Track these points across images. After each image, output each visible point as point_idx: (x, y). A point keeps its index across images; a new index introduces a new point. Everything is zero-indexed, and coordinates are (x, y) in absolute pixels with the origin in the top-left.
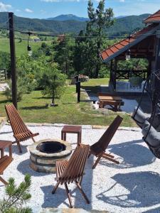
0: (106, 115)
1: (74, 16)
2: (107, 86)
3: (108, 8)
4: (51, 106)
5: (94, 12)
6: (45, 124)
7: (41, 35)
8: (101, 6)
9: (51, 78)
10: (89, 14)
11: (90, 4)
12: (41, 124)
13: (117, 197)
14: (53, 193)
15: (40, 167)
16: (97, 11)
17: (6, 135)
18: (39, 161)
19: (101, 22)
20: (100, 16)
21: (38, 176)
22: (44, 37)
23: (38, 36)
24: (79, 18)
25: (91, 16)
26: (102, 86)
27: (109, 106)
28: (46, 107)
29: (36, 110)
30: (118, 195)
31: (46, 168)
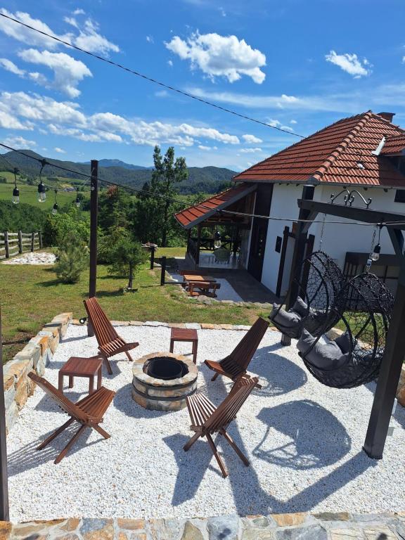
0: (210, 306)
1: (121, 162)
2: (184, 258)
3: (179, 157)
4: (128, 291)
5: (162, 161)
6: (132, 322)
7: (75, 184)
8: (170, 153)
9: (130, 252)
10: (156, 163)
11: (157, 150)
12: (127, 323)
13: (281, 449)
14: (186, 448)
15: (153, 402)
16: (165, 160)
17: (78, 342)
18: (151, 392)
19: (170, 173)
20: (169, 167)
21: (152, 417)
22: (80, 187)
23: (72, 184)
24: (127, 165)
25: (158, 166)
26: (176, 258)
27: (197, 289)
28: (120, 292)
29: (107, 298)
30: (282, 445)
31: (162, 403)
